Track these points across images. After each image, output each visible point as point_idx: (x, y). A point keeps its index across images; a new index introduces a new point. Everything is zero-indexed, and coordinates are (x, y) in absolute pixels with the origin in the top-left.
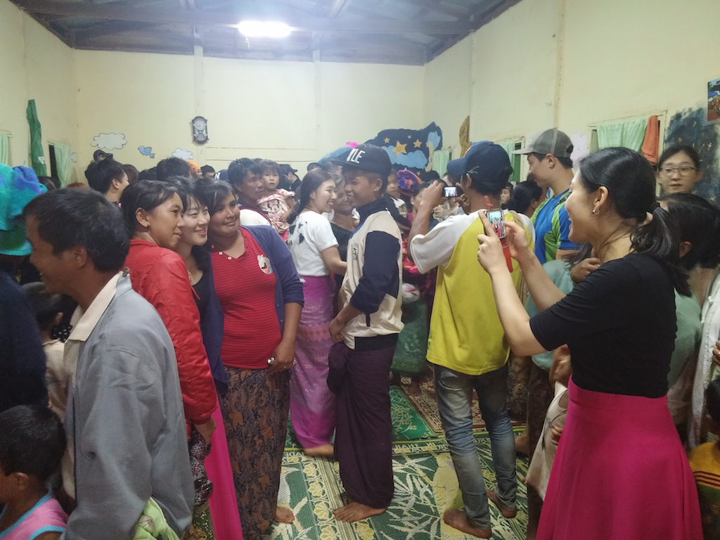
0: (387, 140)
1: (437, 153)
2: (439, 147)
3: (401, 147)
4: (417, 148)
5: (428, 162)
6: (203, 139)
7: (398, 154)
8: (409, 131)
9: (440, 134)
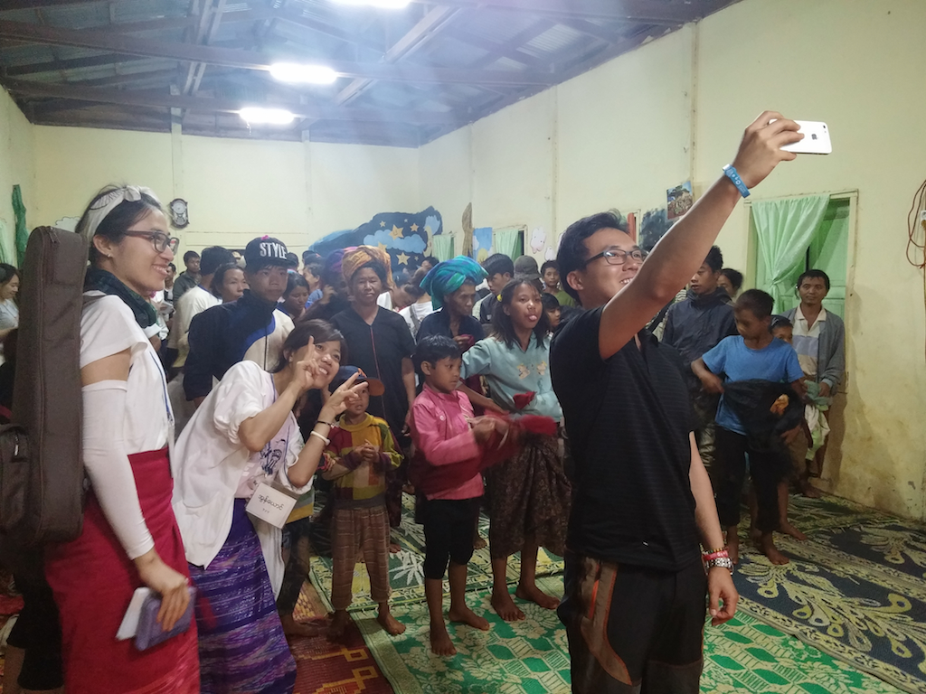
0: (383, 224)
1: (437, 237)
2: (439, 232)
3: (398, 231)
4: (414, 232)
5: (427, 246)
6: (183, 223)
7: (395, 238)
8: (405, 215)
9: (439, 218)
